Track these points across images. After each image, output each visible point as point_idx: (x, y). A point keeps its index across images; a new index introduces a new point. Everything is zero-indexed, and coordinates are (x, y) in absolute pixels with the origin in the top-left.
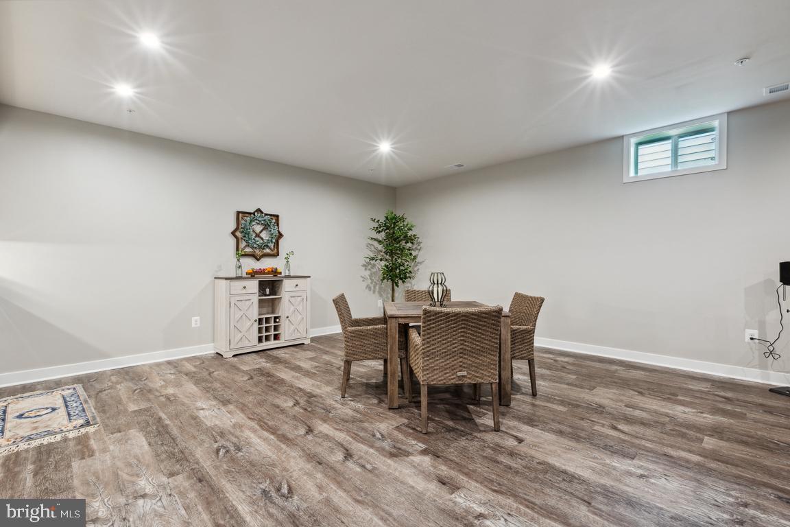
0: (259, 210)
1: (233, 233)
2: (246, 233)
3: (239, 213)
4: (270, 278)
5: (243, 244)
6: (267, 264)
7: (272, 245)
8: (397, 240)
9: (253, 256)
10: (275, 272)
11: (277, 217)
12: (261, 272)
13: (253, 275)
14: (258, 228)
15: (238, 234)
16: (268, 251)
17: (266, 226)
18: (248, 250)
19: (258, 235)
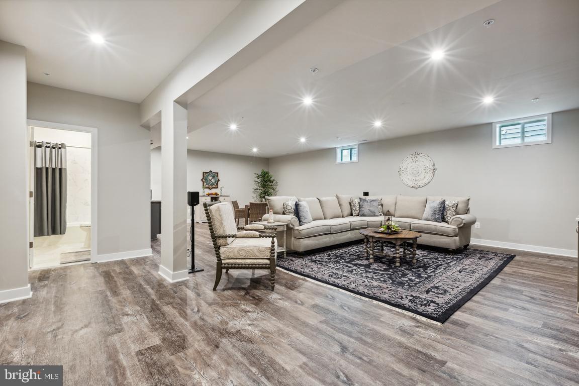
0: (211, 171)
1: (202, 180)
2: (206, 180)
3: (204, 172)
4: (215, 196)
5: (205, 184)
6: (214, 191)
7: (215, 184)
8: (266, 182)
9: (209, 188)
10: (216, 194)
11: (217, 173)
12: (211, 194)
13: (209, 195)
14: (210, 178)
15: (203, 180)
16: (214, 186)
17: (213, 177)
18: (207, 186)
19: (210, 180)
